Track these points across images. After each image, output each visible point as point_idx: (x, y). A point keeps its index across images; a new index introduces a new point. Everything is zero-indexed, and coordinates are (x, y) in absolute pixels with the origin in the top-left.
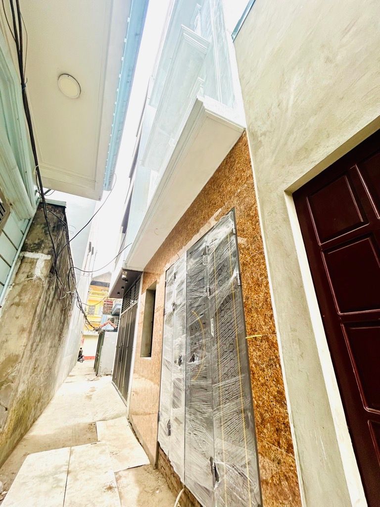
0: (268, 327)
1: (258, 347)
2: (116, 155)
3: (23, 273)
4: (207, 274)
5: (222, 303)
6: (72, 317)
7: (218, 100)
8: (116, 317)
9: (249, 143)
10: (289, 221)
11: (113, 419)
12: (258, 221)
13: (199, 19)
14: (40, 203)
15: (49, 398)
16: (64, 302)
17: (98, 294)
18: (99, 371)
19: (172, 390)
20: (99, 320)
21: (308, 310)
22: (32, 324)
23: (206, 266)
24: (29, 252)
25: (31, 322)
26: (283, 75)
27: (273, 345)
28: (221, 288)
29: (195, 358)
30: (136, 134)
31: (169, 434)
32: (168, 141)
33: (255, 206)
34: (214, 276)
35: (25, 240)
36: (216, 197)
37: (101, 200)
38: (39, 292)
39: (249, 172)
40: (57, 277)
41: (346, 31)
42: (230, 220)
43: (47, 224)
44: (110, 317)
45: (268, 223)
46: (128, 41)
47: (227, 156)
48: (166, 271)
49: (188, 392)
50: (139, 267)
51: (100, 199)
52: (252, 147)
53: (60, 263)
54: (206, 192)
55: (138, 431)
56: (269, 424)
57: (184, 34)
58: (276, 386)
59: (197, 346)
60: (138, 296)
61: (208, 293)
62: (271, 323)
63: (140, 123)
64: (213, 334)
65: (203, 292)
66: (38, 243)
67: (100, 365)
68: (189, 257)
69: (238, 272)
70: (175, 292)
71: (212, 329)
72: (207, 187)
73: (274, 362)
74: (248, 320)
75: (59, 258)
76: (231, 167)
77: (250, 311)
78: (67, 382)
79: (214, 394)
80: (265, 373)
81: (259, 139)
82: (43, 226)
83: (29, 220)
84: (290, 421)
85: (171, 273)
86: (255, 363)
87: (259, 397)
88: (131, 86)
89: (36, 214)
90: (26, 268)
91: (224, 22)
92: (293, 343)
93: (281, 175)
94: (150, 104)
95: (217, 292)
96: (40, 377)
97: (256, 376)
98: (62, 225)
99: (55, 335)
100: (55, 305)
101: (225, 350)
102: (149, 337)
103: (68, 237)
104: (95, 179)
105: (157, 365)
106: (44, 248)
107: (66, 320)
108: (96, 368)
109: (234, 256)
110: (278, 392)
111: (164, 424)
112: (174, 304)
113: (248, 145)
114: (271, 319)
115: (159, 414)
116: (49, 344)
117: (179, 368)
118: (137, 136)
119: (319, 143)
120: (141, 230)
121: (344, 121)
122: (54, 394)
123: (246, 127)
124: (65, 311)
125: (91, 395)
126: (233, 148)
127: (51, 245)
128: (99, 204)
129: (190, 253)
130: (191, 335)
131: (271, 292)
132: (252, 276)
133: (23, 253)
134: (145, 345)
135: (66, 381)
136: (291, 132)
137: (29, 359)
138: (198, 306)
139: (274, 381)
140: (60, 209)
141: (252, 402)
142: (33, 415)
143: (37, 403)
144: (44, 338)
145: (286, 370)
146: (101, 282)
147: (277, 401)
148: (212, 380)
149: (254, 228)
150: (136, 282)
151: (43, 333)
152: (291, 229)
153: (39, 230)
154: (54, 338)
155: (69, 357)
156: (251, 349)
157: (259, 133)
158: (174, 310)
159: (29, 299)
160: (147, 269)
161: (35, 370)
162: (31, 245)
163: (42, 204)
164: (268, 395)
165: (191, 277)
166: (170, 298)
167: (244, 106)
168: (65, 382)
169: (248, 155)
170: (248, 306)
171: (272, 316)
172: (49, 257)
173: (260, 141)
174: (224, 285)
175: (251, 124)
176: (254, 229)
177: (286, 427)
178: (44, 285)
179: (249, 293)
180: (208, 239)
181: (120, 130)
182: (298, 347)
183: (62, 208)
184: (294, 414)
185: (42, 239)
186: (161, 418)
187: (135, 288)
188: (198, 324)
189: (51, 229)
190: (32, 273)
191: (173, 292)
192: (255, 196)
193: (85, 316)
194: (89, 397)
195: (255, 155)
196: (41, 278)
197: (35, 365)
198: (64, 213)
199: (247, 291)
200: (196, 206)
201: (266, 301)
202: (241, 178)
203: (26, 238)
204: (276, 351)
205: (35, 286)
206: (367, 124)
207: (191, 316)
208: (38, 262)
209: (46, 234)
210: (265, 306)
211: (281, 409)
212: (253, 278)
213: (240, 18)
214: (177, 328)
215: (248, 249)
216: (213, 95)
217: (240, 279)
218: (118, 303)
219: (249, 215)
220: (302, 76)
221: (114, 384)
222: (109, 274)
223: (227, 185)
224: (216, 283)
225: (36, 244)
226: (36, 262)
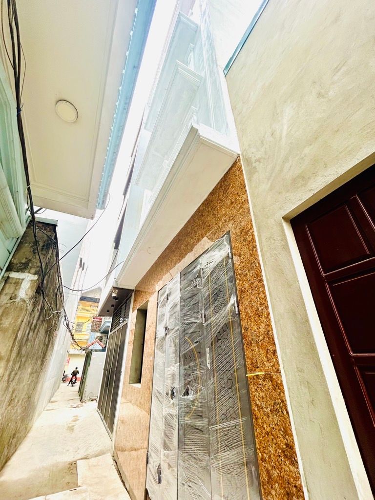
0: (272, 364)
1: (260, 386)
2: (110, 176)
3: (6, 294)
4: (202, 298)
5: (218, 331)
6: (58, 338)
7: (211, 127)
8: (105, 334)
9: (243, 168)
10: (289, 249)
11: (96, 456)
12: (255, 247)
13: (192, 56)
14: (31, 221)
15: (27, 431)
16: (50, 323)
17: (87, 310)
18: (84, 396)
19: (164, 427)
20: (86, 337)
21: (316, 347)
22: (11, 351)
23: (200, 289)
24: (15, 272)
25: (10, 349)
26: (275, 107)
27: (278, 386)
28: (218, 315)
29: (190, 392)
30: (130, 155)
31: (160, 482)
32: (162, 163)
33: (251, 231)
34: (209, 301)
35: (11, 259)
36: (210, 219)
37: (94, 219)
38: (22, 315)
39: (244, 196)
40: (44, 298)
41: (337, 70)
42: (225, 243)
43: (36, 243)
44: (99, 334)
45: (266, 249)
46: (126, 73)
47: (221, 179)
48: (158, 291)
49: (181, 432)
50: (131, 285)
51: (92, 218)
52: (246, 172)
53: (47, 282)
54: (200, 214)
55: (123, 473)
56: (277, 484)
57: (179, 68)
58: (284, 438)
59: (191, 378)
60: (128, 315)
61: (204, 319)
62: (275, 361)
63: (135, 145)
64: (209, 366)
65: (197, 318)
66: (26, 262)
67: (85, 390)
68: (183, 278)
69: (235, 299)
70: (167, 315)
71: (208, 361)
72: (201, 208)
73: (280, 407)
74: (248, 353)
75: (46, 277)
76: (226, 190)
77: (250, 344)
78: (47, 410)
79: (211, 438)
80: (270, 419)
81: (254, 165)
82: (32, 244)
83: (18, 239)
84: (303, 484)
85: (163, 294)
86: (257, 405)
87: (265, 448)
88: (127, 113)
89: (25, 233)
90: (9, 290)
91: (216, 59)
92: (301, 385)
93: (278, 201)
94: (145, 128)
95: (212, 319)
96: (17, 409)
97: (260, 421)
98: (52, 243)
99: (37, 359)
100: (40, 326)
101: (223, 386)
102: (139, 361)
103: (58, 255)
104: (89, 198)
105: (147, 395)
106: (31, 268)
107: (51, 341)
108: (81, 391)
109: (231, 282)
110: (287, 445)
111: (153, 468)
112: (166, 328)
113: (242, 171)
114: (274, 355)
115: (147, 455)
116: (29, 370)
117: (172, 401)
118: (132, 156)
119: (317, 172)
120: (134, 249)
121: (342, 152)
122: (32, 425)
123: (240, 153)
124: (50, 333)
125: (73, 426)
126: (227, 172)
127: (40, 264)
128: (91, 222)
129: (184, 274)
130: (185, 364)
131: (273, 324)
132: (251, 305)
133: (8, 273)
134: (134, 370)
135: (48, 408)
136: (286, 160)
137: (5, 391)
138: (192, 333)
139: (281, 430)
140: (51, 227)
141: (256, 454)
142: (6, 453)
143: (11, 439)
144: (24, 364)
145: (295, 418)
146: (90, 298)
147: (285, 456)
148: (209, 420)
149: (252, 253)
150: (127, 300)
151: (23, 360)
152: (292, 258)
153: (27, 249)
154: (36, 363)
155: (52, 381)
156: (253, 388)
157: (253, 159)
158: (166, 334)
159: (10, 323)
160: (139, 287)
161: (12, 401)
162: (17, 264)
163: (32, 223)
164: (275, 448)
165: (184, 300)
166: (162, 321)
167: (237, 133)
168: (46, 409)
169: (243, 180)
170: (247, 338)
171: (275, 352)
172: (36, 277)
173: (255, 167)
174: (220, 312)
175: (245, 150)
176: (251, 255)
177: (299, 491)
178: (28, 308)
179: (249, 324)
180: (203, 261)
181: (116, 153)
182: (307, 391)
183: (53, 227)
184: (307, 474)
185: (30, 258)
186: (150, 460)
187: (126, 306)
188: (192, 353)
189: (40, 248)
190: (15, 295)
191: (166, 315)
192: (251, 221)
193: (72, 336)
194: (71, 429)
195: (250, 180)
196: (25, 299)
197: (12, 396)
198: (55, 231)
199: (246, 321)
200: (190, 226)
201: (268, 334)
202: (236, 202)
203: (13, 257)
204: (282, 394)
205: (18, 309)
206: (366, 157)
207: (185, 343)
208: (23, 283)
209: (35, 253)
210: (266, 340)
211: (291, 467)
212: (252, 307)
213: (231, 57)
214: (170, 355)
215: (246, 275)
216: (207, 122)
217: (238, 306)
218: (107, 321)
219: (245, 240)
220: (294, 109)
221: (100, 412)
222: (100, 289)
223: (221, 207)
224: (212, 309)
225: (23, 264)
226: (21, 283)
